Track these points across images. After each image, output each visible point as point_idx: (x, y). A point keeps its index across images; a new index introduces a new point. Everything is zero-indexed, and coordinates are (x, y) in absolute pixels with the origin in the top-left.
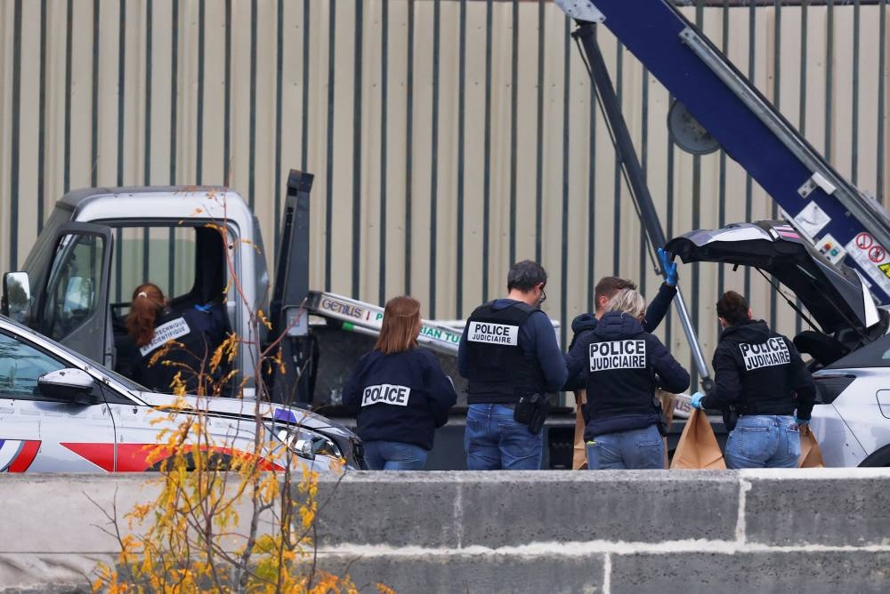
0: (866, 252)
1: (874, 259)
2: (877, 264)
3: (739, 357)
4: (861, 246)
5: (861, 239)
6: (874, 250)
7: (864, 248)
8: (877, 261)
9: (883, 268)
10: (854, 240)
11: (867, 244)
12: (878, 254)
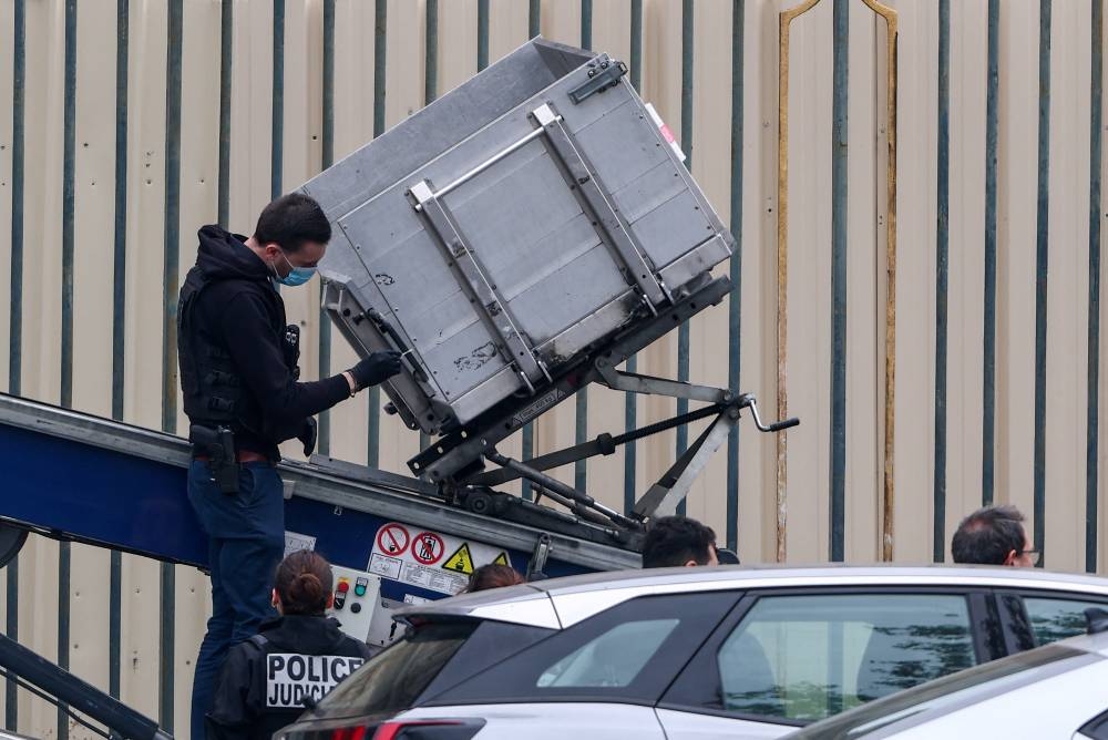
0: (407, 556)
1: (427, 559)
2: (438, 565)
3: (257, 674)
4: (393, 552)
5: (386, 541)
6: (419, 544)
7: (401, 552)
8: (436, 560)
9: (452, 565)
10: (376, 548)
11: (401, 544)
12: (428, 548)
